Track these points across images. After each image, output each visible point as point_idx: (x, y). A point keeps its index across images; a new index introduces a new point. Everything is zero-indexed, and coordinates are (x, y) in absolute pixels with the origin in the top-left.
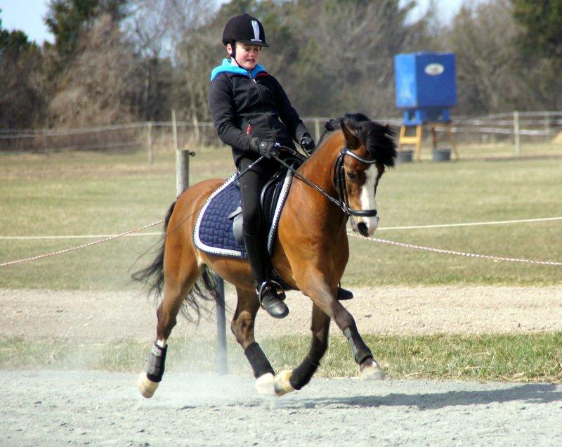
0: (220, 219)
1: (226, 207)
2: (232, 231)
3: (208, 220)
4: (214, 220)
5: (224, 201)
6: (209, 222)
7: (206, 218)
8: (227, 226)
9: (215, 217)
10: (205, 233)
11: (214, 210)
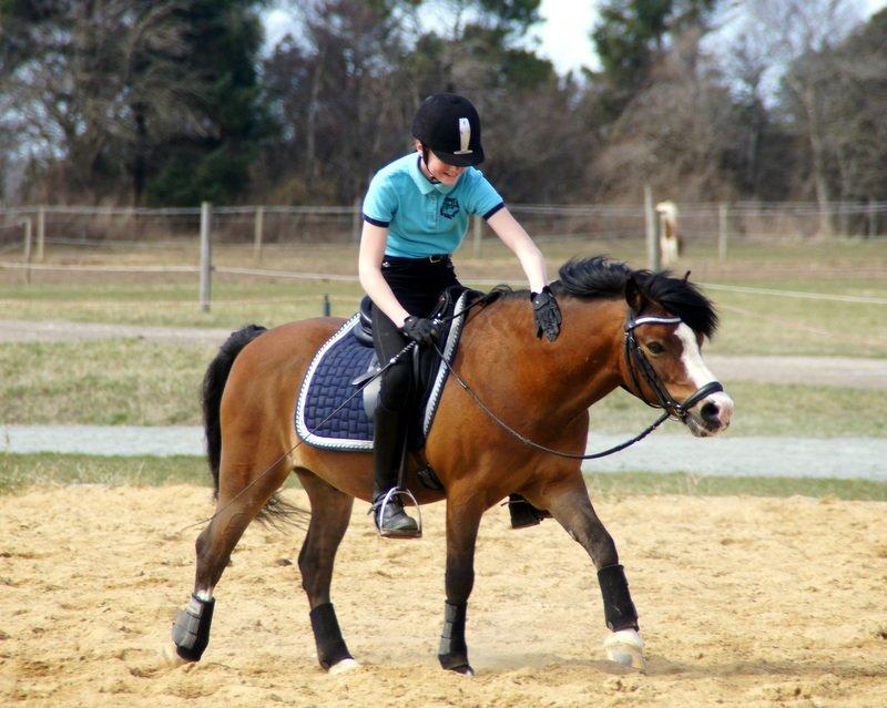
0: (341, 391)
1: (347, 372)
2: (363, 409)
3: (319, 394)
4: (331, 393)
5: (344, 362)
6: (321, 399)
7: (315, 392)
8: (354, 401)
9: (332, 389)
10: (315, 416)
11: (328, 379)
